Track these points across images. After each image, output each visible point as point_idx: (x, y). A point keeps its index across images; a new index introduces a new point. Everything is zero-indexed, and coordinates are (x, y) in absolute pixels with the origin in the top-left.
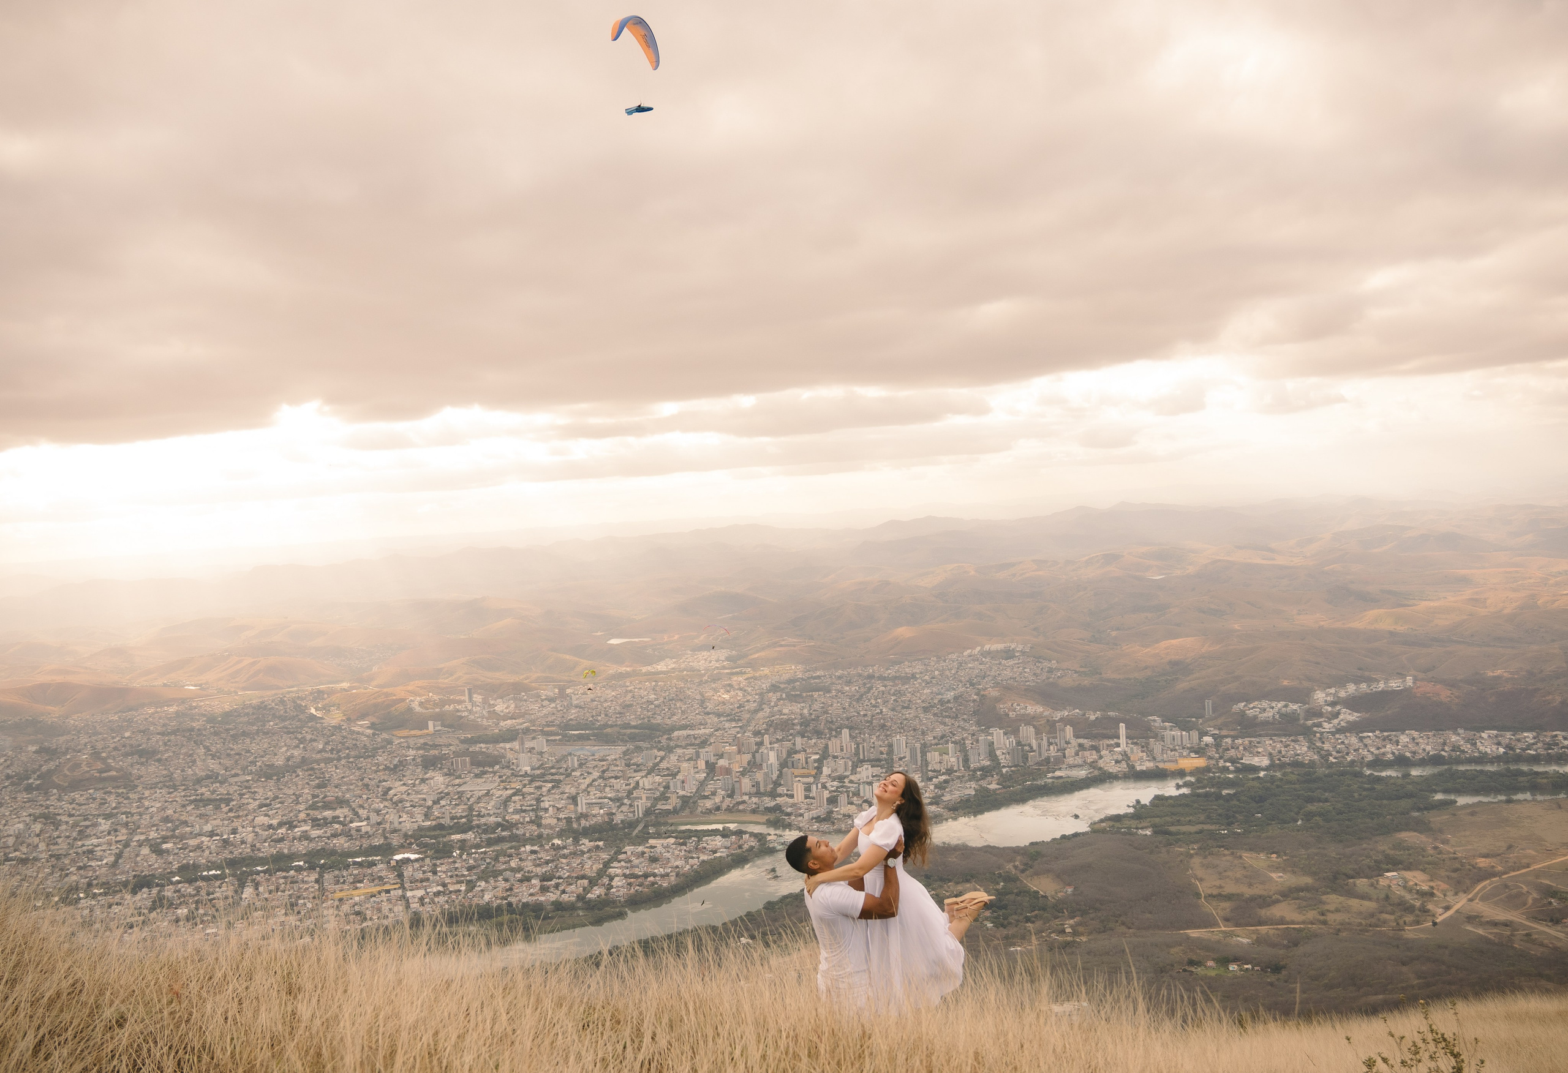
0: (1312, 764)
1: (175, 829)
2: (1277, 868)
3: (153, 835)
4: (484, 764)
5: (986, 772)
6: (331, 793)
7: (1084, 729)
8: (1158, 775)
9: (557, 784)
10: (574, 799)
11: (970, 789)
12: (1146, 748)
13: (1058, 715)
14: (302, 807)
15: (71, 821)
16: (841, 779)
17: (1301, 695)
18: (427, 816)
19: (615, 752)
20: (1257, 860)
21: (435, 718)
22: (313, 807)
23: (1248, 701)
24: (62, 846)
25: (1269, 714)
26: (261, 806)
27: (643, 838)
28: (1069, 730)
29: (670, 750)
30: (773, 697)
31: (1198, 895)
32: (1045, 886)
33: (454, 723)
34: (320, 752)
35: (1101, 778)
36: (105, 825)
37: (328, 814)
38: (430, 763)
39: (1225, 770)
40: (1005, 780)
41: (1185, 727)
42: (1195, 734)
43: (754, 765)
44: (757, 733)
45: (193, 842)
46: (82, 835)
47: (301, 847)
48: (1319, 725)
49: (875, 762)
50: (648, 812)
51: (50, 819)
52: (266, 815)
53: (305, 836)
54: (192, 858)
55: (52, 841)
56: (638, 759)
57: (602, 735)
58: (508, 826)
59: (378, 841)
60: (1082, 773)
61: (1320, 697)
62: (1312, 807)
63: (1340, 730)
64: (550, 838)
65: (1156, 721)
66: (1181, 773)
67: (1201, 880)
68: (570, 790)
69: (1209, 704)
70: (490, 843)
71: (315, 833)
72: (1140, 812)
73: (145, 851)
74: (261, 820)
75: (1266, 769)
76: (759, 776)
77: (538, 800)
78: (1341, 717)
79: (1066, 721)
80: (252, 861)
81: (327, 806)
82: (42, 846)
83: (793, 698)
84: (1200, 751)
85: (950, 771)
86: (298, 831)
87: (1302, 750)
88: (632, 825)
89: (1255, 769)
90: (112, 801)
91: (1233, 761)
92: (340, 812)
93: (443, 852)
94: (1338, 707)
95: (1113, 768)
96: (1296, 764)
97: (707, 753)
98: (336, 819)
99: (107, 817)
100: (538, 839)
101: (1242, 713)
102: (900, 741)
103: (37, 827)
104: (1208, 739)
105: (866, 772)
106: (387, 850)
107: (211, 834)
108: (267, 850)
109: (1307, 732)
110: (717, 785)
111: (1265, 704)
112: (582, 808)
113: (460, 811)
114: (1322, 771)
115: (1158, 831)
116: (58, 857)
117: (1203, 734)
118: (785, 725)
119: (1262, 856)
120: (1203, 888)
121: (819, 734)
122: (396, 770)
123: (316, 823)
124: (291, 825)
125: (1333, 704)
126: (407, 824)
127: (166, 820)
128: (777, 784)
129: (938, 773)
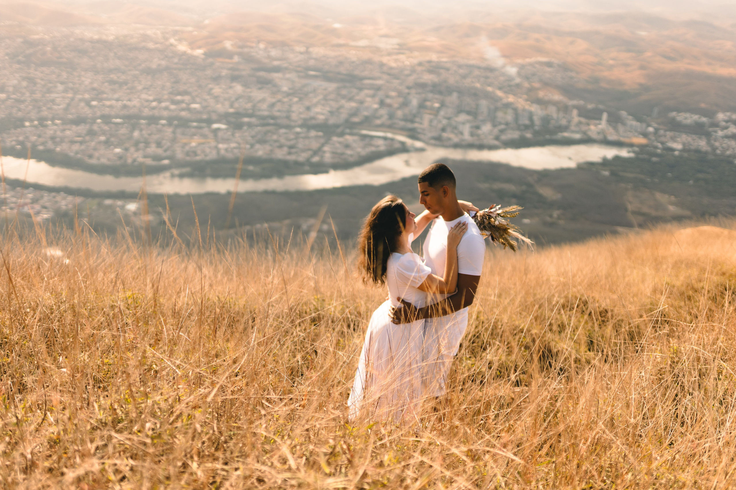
0: (706, 153)
1: (98, 95)
2: (672, 204)
3: (87, 96)
4: (263, 83)
5: (527, 127)
6: (182, 88)
7: (584, 113)
8: (619, 144)
9: (301, 99)
10: (308, 108)
11: (515, 135)
12: (615, 128)
13: (571, 103)
14: (165, 92)
15: (43, 83)
16: (449, 119)
17: (710, 114)
18: (231, 106)
19: (332, 86)
20: (662, 198)
21: (240, 54)
22: (171, 93)
23: (679, 111)
24: (38, 96)
25: (689, 121)
26: (144, 89)
27: (342, 134)
28: (575, 112)
29: (361, 89)
30: (419, 69)
31: (626, 210)
32: (547, 192)
33: (248, 59)
34: (176, 64)
35: (587, 141)
36: (60, 87)
37: (179, 98)
38: (234, 78)
39: (656, 148)
40: (536, 133)
41: (639, 119)
42: (644, 125)
43: (405, 104)
44: (409, 88)
45: (108, 103)
46: (49, 91)
47: (165, 113)
48: (716, 132)
49: (468, 113)
50: (347, 121)
51: (31, 80)
52: (146, 94)
53: (166, 108)
54: (107, 111)
55: (33, 92)
56: (344, 92)
57: (327, 76)
58: (273, 118)
59: (205, 117)
60: (577, 136)
61: (721, 116)
62: (700, 175)
63: (727, 137)
64: (294, 127)
65: (624, 114)
66: (631, 145)
67: (630, 203)
68: (307, 103)
69: (656, 110)
70: (263, 125)
71: (173, 107)
72: (605, 163)
73: (82, 104)
74: (144, 96)
75: (681, 151)
76: (407, 110)
77: (290, 106)
78: (730, 129)
79: (575, 107)
80: (138, 117)
81: (179, 94)
82: (28, 94)
83: (430, 71)
84: (645, 135)
85: (507, 124)
86: (163, 105)
87: (702, 144)
88: (337, 126)
89: (672, 150)
90: (64, 75)
91: (662, 143)
92: (187, 98)
93: (238, 126)
94: (729, 124)
95: (594, 136)
96: (697, 151)
97: (381, 94)
98: (182, 102)
99: (62, 83)
100: (288, 127)
101: (673, 119)
102: (484, 103)
103: (24, 84)
104: (651, 129)
105: (463, 117)
106: (209, 122)
107: (117, 100)
108: (146, 112)
109: (708, 135)
110: (383, 112)
111: (688, 115)
112: (312, 114)
113: (249, 106)
114: (710, 157)
115: (613, 173)
116: (36, 101)
117: (649, 125)
118: (423, 86)
119: (666, 196)
120: (630, 207)
121: (440, 93)
122: (217, 79)
123: (174, 102)
124: (160, 101)
125: (727, 122)
126: (220, 108)
127: (94, 89)
128: (415, 116)
129: (500, 124)
